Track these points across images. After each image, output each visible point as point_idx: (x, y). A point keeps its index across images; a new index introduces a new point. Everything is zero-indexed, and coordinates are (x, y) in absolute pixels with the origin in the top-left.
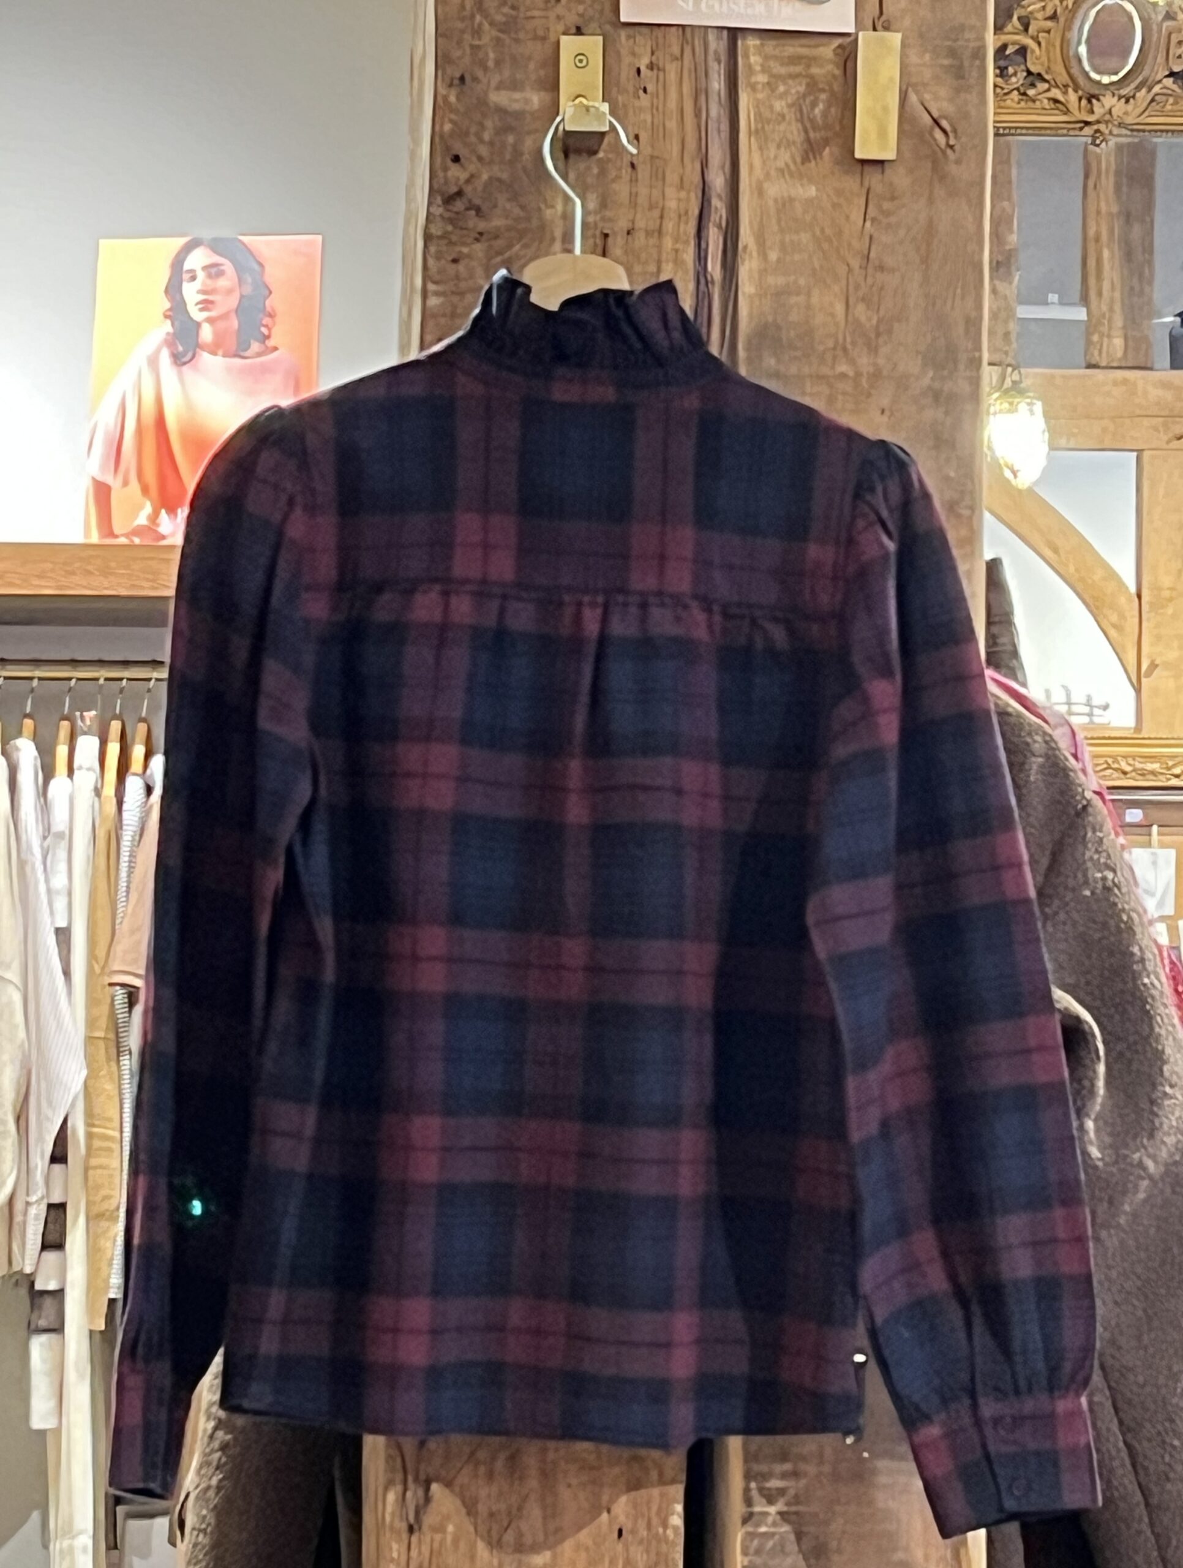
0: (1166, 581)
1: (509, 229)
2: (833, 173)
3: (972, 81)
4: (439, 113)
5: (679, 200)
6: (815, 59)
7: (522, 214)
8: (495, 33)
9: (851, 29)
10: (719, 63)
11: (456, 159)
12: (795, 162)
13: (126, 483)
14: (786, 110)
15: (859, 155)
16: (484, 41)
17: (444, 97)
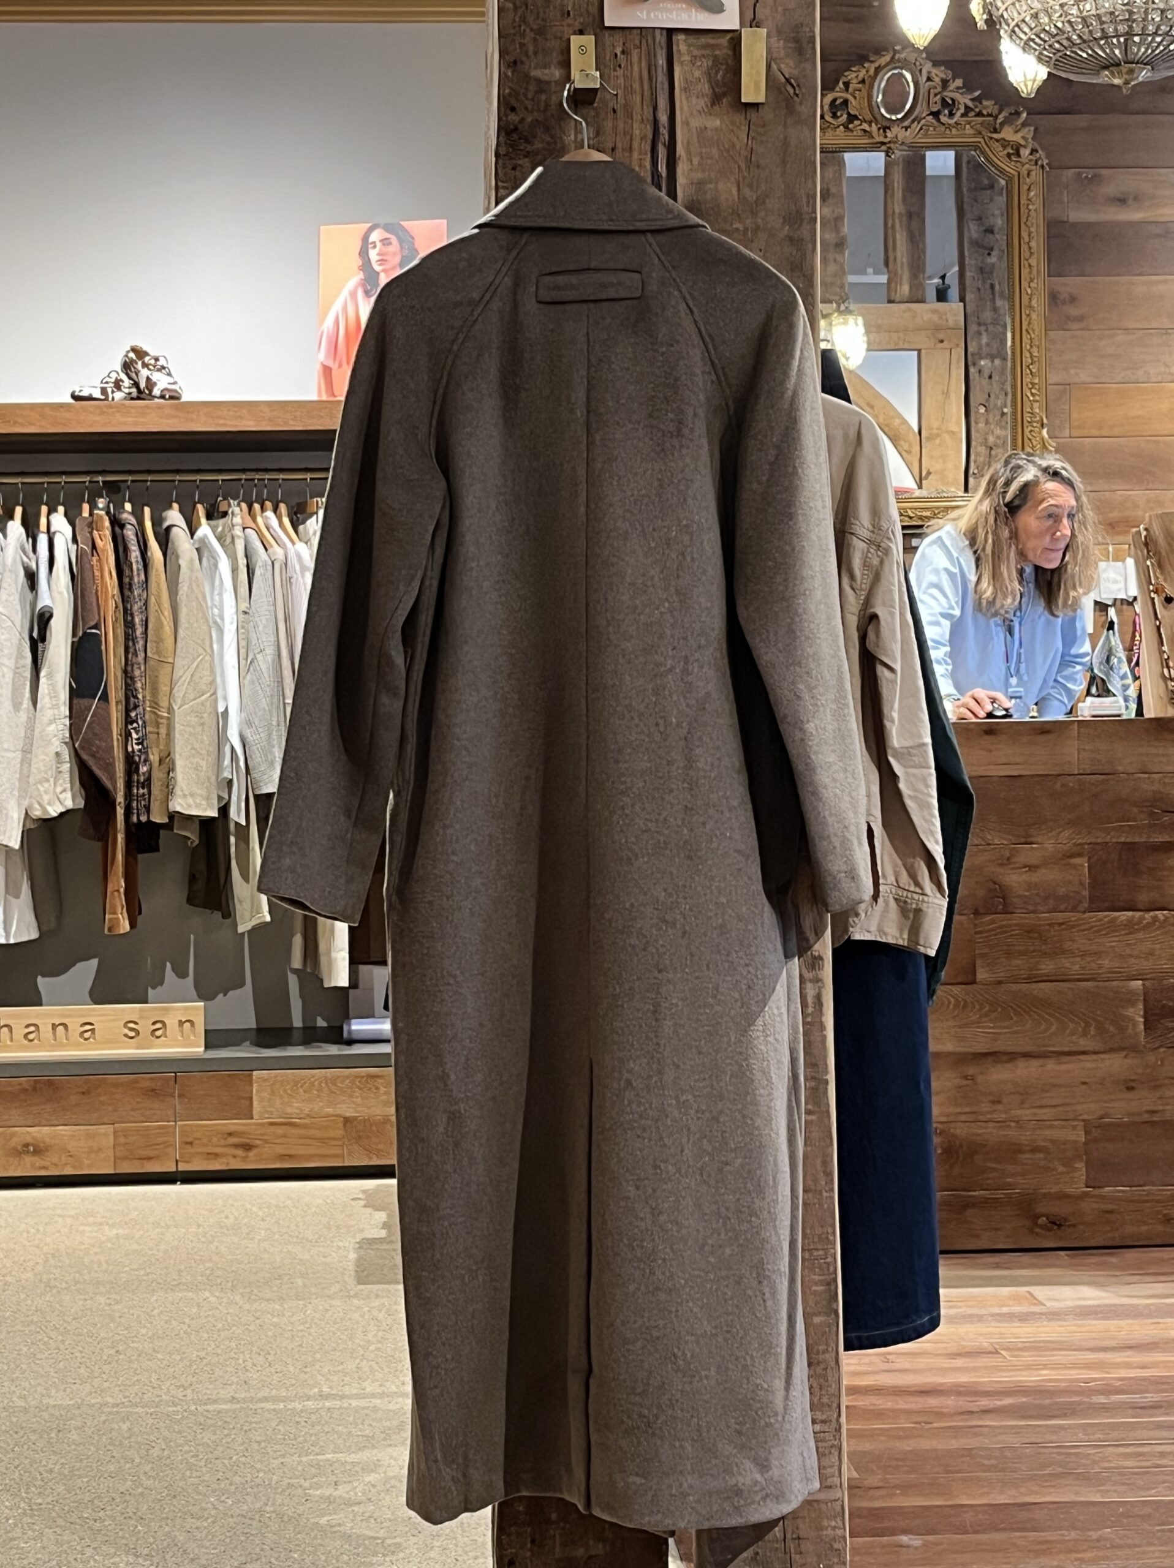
0: (935, 424)
2: (728, 113)
3: (807, 58)
4: (502, 83)
5: (641, 130)
6: (716, 46)
8: (532, 35)
9: (737, 27)
10: (662, 49)
11: (513, 109)
12: (707, 106)
13: (340, 366)
14: (700, 77)
15: (743, 100)
16: (527, 40)
17: (505, 73)
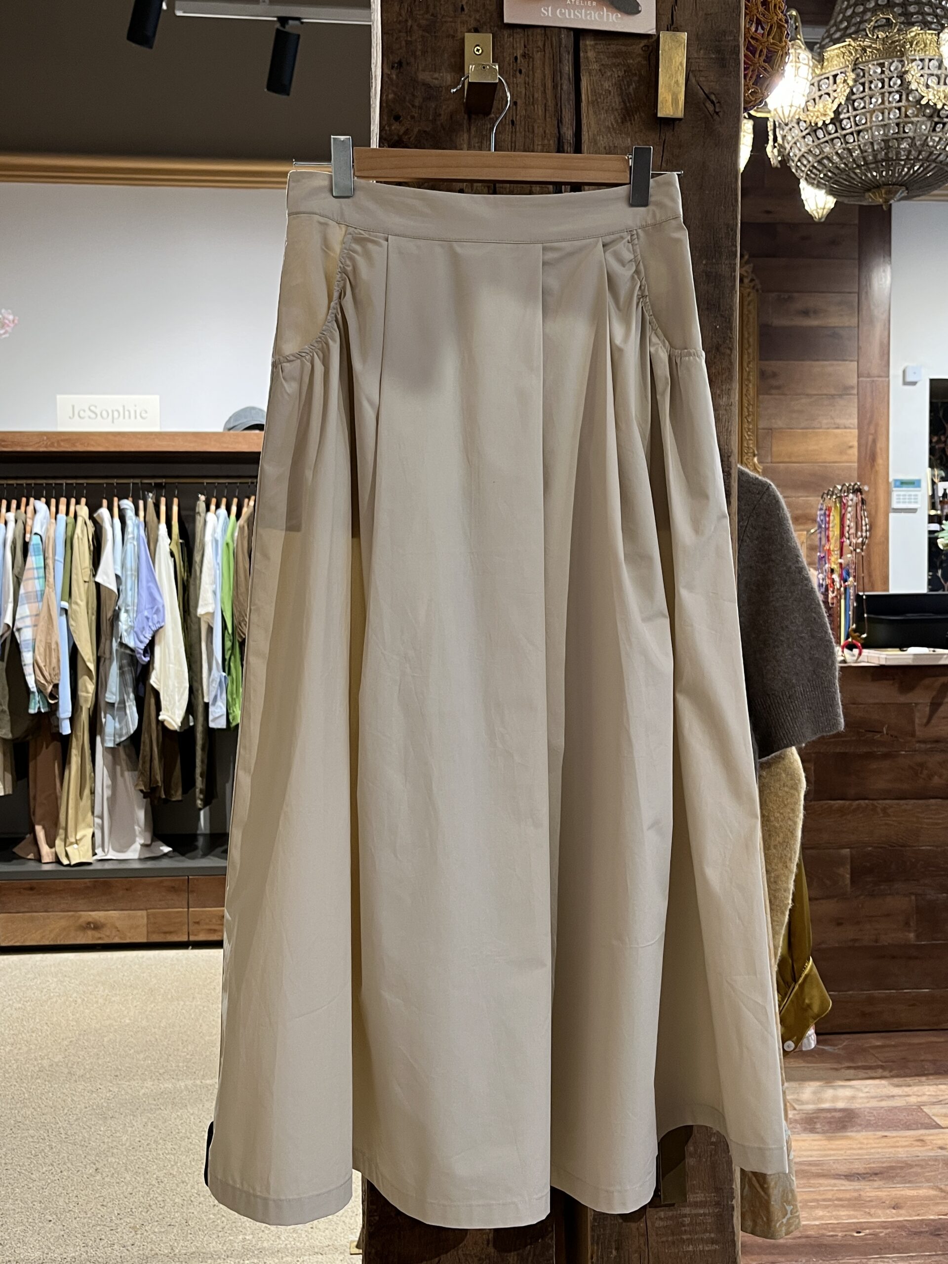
3: (730, 69)
4: (385, 88)
5: (543, 145)
8: (421, 32)
9: (653, 32)
10: (569, 53)
11: (397, 118)
12: (617, 122)
14: (610, 89)
15: (659, 115)
16: (414, 38)
17: (388, 75)
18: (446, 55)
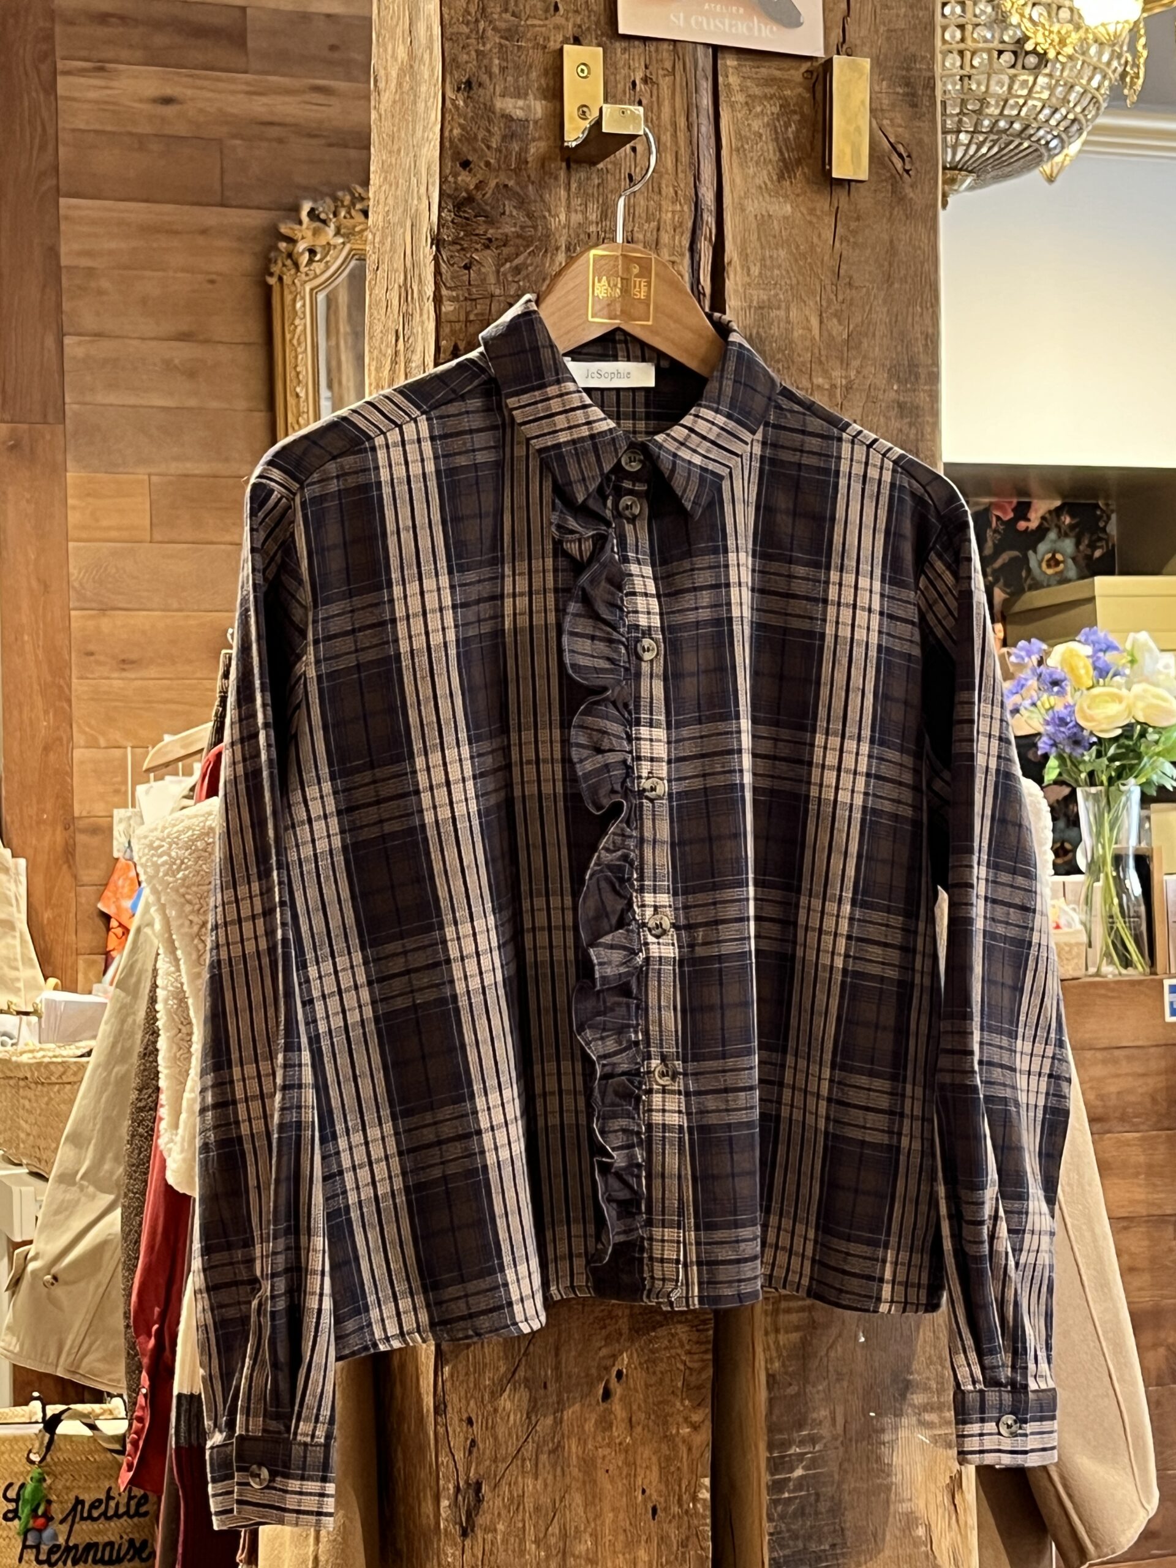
1: (519, 236)
2: (808, 193)
3: (924, 109)
4: (448, 117)
5: (673, 212)
6: (788, 81)
7: (530, 223)
8: (498, 40)
9: (819, 53)
10: (707, 79)
11: (466, 164)
12: (771, 180)
14: (761, 131)
15: (835, 175)
16: (488, 46)
17: (453, 101)
18: (534, 75)
